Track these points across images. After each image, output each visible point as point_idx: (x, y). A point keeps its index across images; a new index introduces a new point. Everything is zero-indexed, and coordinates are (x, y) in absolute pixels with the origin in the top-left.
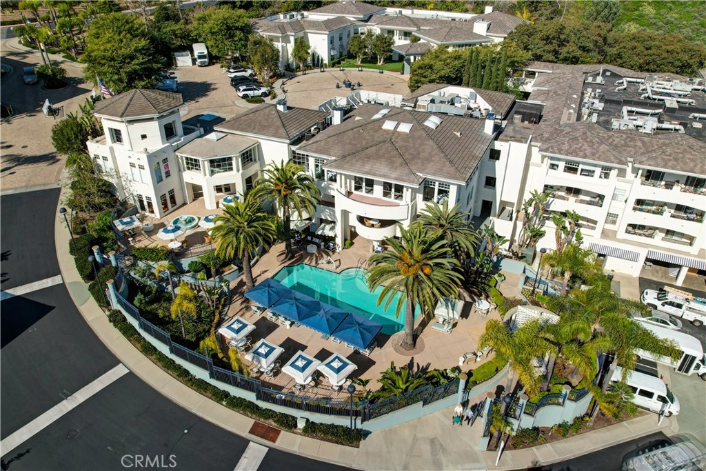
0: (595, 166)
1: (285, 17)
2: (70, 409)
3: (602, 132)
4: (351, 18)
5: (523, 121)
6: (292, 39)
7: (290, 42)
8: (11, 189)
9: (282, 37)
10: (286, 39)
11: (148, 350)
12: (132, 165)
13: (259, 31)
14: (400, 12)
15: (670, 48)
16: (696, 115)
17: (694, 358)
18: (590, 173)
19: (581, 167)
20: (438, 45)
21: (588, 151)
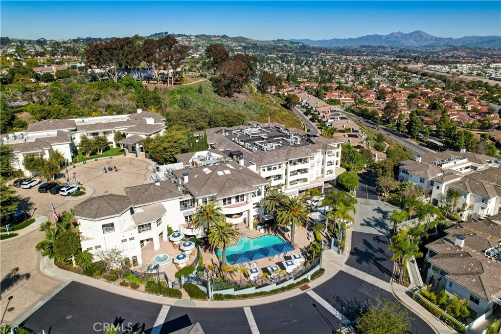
0: (276, 165)
4: (66, 130)
6: (47, 152)
7: (45, 155)
9: (40, 152)
12: (124, 241)
16: (275, 139)
20: (146, 135)
21: (273, 160)
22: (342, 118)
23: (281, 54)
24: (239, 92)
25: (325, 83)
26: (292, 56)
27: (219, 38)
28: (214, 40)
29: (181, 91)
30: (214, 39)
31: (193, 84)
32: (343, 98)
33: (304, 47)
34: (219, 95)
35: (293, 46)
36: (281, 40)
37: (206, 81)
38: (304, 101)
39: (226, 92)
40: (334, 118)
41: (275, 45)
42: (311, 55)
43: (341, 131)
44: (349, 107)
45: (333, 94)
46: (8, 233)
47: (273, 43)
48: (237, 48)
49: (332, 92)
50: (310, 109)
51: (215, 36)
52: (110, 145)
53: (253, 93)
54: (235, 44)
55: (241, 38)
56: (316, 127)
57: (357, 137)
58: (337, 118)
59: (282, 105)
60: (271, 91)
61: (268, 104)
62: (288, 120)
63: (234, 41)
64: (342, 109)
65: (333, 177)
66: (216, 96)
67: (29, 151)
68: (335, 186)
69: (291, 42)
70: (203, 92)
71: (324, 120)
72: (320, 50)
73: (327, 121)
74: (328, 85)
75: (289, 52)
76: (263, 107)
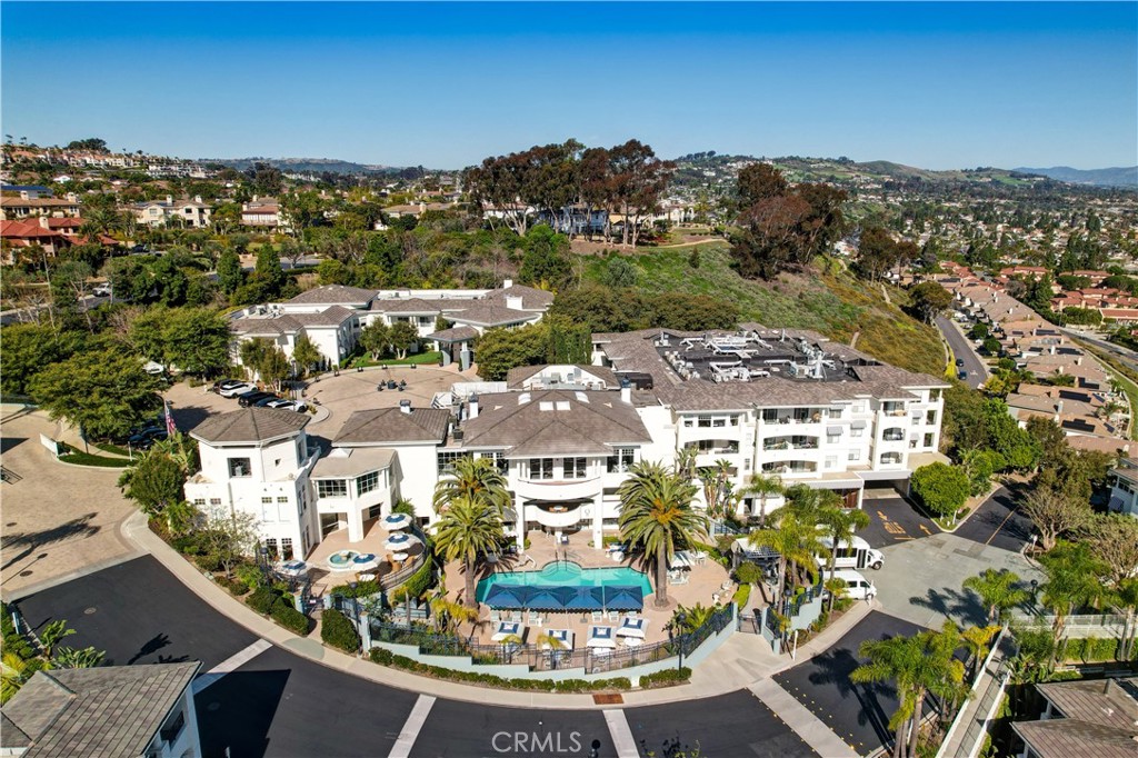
0: (725, 414)
1: (252, 312)
2: (412, 744)
3: (709, 385)
4: (349, 306)
5: (638, 389)
6: (291, 339)
7: (287, 343)
8: (71, 572)
9: (278, 338)
10: (283, 341)
11: (441, 673)
12: (266, 500)
13: (238, 333)
14: (397, 295)
15: (707, 306)
16: (769, 361)
17: (865, 551)
18: (721, 423)
19: (713, 419)
20: (486, 328)
21: (716, 402)
22: (1061, 351)
23: (980, 200)
24: (794, 271)
25: (1073, 270)
26: (1006, 207)
27: (829, 165)
28: (818, 169)
29: (649, 259)
30: (816, 166)
31: (686, 247)
32: (1112, 307)
33: (1048, 184)
34: (740, 274)
35: (1016, 183)
36: (988, 169)
37: (721, 242)
38: (977, 305)
39: (757, 268)
40: (1039, 350)
41: (969, 180)
42: (1060, 204)
43: (1042, 381)
44: (1122, 329)
45: (1085, 296)
46: (131, 458)
47: (964, 177)
48: (869, 187)
49: (1084, 291)
50: (987, 324)
51: (821, 160)
52: (430, 345)
53: (830, 275)
54: (865, 177)
55: (885, 164)
56: (987, 368)
57: (1088, 400)
58: (1050, 351)
59: (904, 309)
60: (902, 278)
61: (864, 302)
62: (907, 342)
63: (865, 171)
64: (1102, 336)
65: (900, 471)
66: (733, 276)
67: (261, 331)
68: (907, 500)
69: (1014, 175)
70: (702, 264)
71: (1013, 352)
72: (1095, 192)
73: (1020, 356)
74: (1079, 274)
75: (1002, 196)
76: (848, 309)
